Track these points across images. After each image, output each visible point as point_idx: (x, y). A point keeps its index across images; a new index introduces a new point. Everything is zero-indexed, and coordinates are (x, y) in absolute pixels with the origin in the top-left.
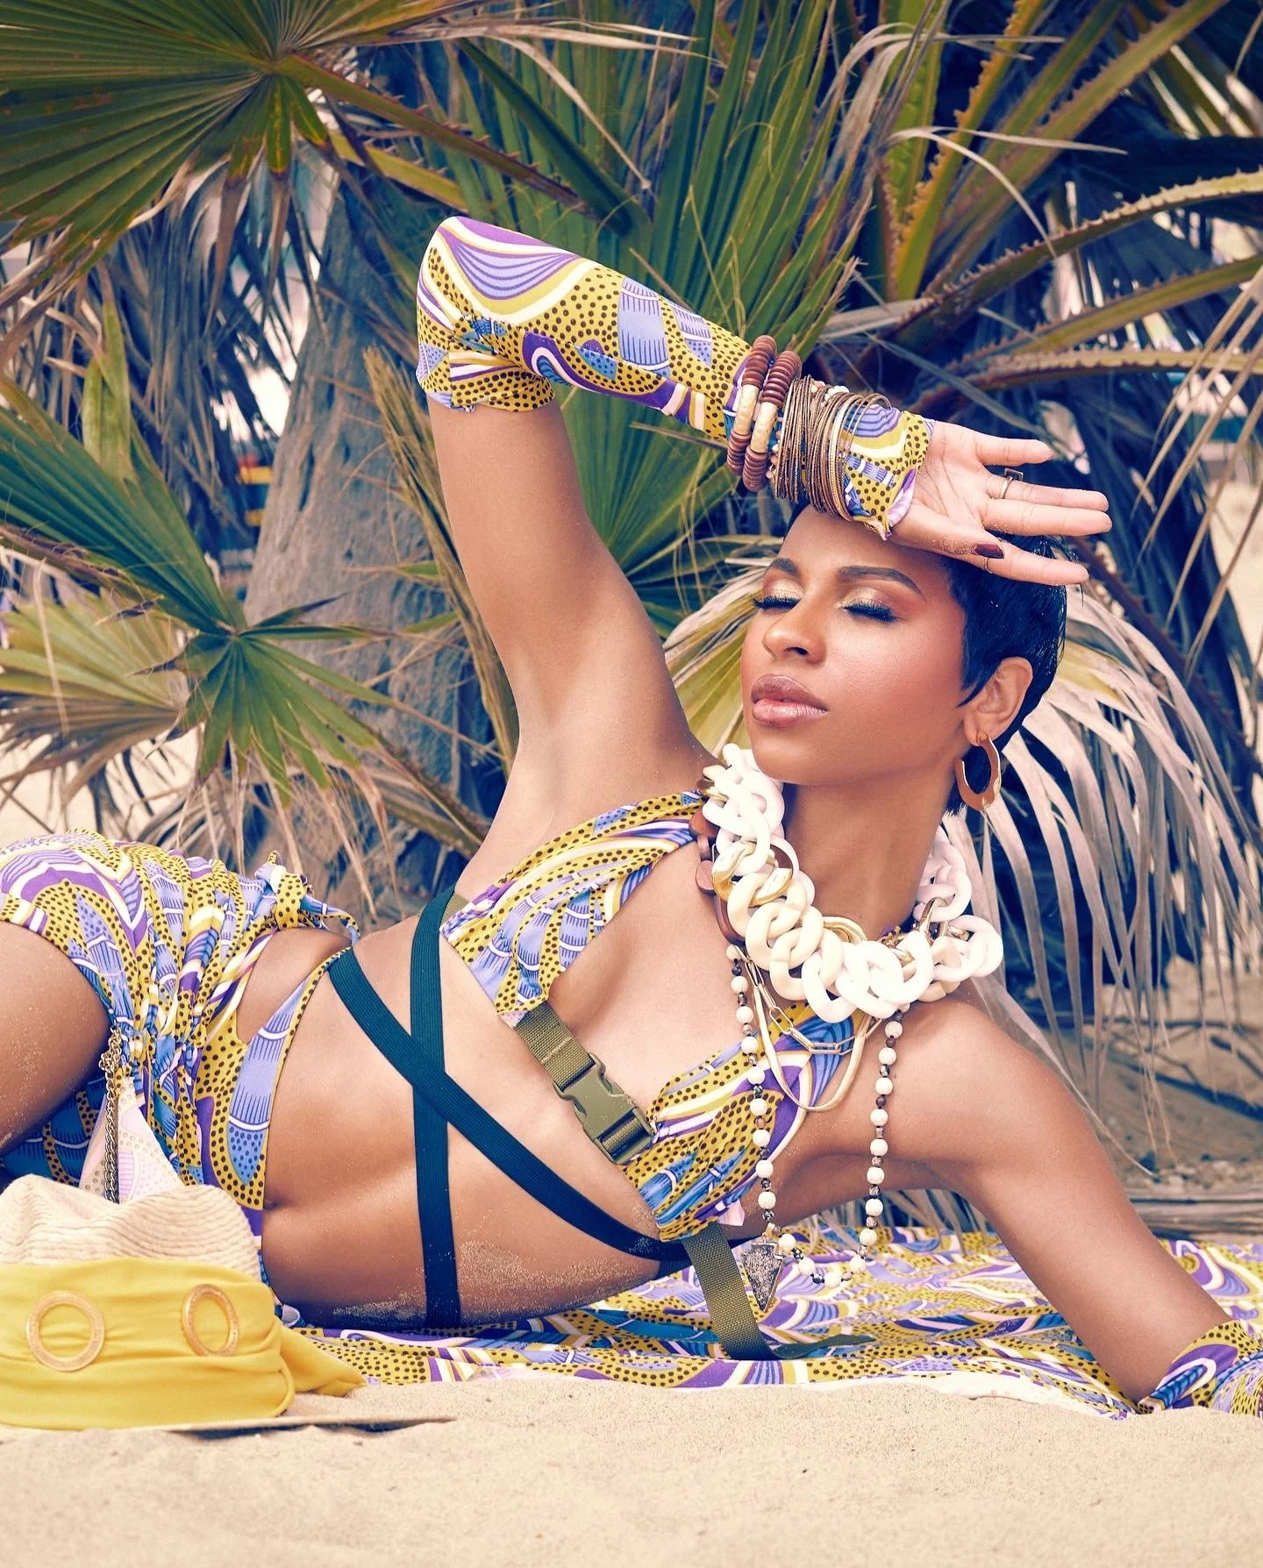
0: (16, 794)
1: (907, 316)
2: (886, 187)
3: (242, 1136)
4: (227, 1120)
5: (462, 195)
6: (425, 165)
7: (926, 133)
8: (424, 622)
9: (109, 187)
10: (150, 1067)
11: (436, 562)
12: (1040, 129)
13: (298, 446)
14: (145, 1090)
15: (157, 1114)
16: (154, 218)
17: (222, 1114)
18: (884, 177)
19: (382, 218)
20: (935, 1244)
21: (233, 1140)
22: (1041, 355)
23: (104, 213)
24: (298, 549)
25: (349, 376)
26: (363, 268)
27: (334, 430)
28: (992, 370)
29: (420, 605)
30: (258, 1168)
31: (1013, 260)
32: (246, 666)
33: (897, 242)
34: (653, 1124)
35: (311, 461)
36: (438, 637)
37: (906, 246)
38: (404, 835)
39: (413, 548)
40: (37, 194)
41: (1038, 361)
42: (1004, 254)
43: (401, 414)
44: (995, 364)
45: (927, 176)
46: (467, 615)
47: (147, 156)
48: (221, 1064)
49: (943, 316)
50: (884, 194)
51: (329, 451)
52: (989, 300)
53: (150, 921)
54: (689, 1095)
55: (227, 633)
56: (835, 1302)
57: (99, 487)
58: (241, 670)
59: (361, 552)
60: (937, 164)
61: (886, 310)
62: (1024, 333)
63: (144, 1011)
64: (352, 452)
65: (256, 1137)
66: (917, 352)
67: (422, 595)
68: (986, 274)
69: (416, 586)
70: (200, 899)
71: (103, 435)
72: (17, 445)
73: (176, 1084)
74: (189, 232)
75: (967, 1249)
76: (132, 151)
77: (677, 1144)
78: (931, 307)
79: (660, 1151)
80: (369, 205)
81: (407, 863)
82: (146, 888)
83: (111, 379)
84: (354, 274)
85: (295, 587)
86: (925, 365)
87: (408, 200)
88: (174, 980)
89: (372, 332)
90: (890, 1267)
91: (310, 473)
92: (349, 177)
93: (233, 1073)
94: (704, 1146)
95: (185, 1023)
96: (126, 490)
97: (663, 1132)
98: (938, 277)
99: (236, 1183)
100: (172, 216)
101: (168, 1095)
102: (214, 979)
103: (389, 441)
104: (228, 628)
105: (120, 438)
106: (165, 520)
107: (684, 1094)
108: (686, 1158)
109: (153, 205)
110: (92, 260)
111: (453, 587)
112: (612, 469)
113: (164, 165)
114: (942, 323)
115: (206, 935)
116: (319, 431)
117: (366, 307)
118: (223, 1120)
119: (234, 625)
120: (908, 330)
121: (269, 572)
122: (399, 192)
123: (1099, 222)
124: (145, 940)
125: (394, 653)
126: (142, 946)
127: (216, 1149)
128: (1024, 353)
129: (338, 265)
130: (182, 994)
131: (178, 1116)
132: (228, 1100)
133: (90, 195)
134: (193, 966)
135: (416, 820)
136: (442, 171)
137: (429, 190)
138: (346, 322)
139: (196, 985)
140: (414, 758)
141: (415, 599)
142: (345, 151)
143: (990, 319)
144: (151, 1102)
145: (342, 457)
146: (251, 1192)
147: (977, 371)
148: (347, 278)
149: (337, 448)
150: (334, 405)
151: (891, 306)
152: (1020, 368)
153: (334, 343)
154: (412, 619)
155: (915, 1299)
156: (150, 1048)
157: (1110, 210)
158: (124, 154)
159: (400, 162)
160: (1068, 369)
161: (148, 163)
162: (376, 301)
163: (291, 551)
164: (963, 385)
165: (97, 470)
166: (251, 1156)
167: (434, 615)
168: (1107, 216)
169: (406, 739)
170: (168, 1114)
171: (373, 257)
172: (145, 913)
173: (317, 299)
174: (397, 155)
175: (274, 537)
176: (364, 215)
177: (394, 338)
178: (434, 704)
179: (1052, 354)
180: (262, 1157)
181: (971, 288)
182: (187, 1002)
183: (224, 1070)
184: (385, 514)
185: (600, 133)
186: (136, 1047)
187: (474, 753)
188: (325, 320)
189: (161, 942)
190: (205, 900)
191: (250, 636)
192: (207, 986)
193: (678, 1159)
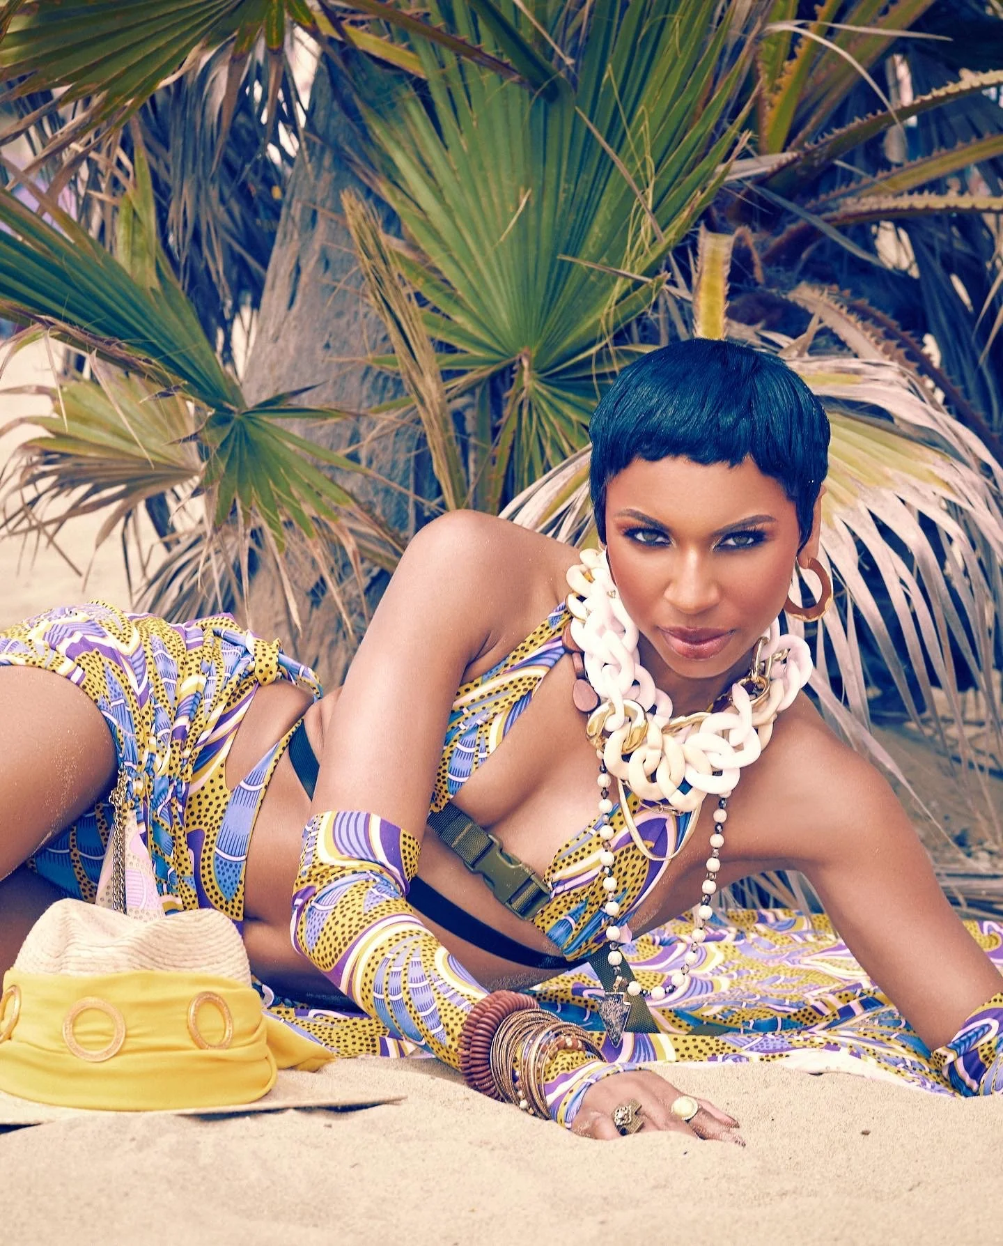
0: (57, 539)
1: (775, 167)
2: (760, 65)
3: (226, 864)
4: (213, 851)
5: (421, 64)
6: (392, 40)
7: (789, 26)
8: (385, 403)
9: (139, 62)
10: (149, 802)
11: (397, 355)
12: (881, 19)
13: (288, 256)
14: (145, 820)
15: (156, 839)
16: (174, 83)
17: (210, 845)
18: (759, 57)
19: (356, 80)
20: (792, 924)
21: (218, 867)
22: (882, 198)
23: (136, 81)
24: (287, 341)
25: (328, 204)
26: (341, 119)
27: (316, 246)
28: (842, 210)
29: (384, 387)
30: (238, 890)
31: (860, 126)
32: (247, 439)
33: (768, 108)
34: (549, 885)
35: (298, 270)
36: (398, 417)
37: (776, 111)
38: (370, 571)
39: (379, 342)
40: (81, 67)
41: (880, 203)
42: (853, 121)
43: (370, 242)
44: (845, 204)
45: (792, 56)
46: (422, 401)
47: (170, 38)
48: (211, 804)
49: (804, 167)
50: (758, 71)
51: (312, 262)
52: (841, 156)
53: (151, 690)
54: (578, 857)
55: (231, 412)
56: (710, 977)
57: (131, 294)
58: (244, 441)
59: (337, 344)
60: (800, 47)
61: (759, 161)
62: (867, 179)
63: (145, 758)
64: (331, 265)
65: (236, 866)
66: (783, 196)
67: (386, 379)
68: (839, 137)
69: (380, 373)
70: (190, 669)
71: (133, 254)
72: (66, 259)
73: (170, 812)
74: (202, 92)
75: (817, 927)
76: (156, 35)
77: (572, 896)
78: (795, 160)
79: (559, 903)
80: (346, 72)
81: (372, 593)
82: (150, 663)
83: (140, 209)
84: (334, 122)
85: (284, 370)
86: (790, 206)
87: (377, 67)
88: (168, 734)
89: (348, 169)
90: (756, 944)
91: (297, 280)
92: (330, 50)
93: (219, 814)
94: (593, 894)
95: (177, 765)
96: (152, 297)
97: (559, 889)
98: (800, 135)
99: (221, 899)
100: (190, 80)
101: (164, 822)
102: (200, 730)
103: (361, 264)
104: (232, 408)
105: (148, 255)
106: (183, 321)
107: (574, 857)
108: (580, 905)
109: (174, 73)
110: (126, 117)
111: (410, 378)
112: (541, 285)
113: (184, 44)
114: (803, 173)
115: (192, 698)
116: (304, 247)
117: (342, 149)
118: (211, 849)
119: (237, 406)
120: (778, 177)
121: (263, 357)
122: (370, 61)
123: (928, 97)
124: (147, 704)
125: (363, 429)
126: (145, 708)
127: (206, 872)
128: (868, 196)
129: (321, 115)
130: (174, 743)
131: (174, 838)
132: (215, 835)
133: (124, 68)
134: (183, 721)
135: (379, 561)
136: (404, 45)
137: (394, 60)
138: (327, 160)
139: (184, 735)
140: (378, 511)
141: (380, 382)
142: (326, 28)
143: (843, 169)
144: (150, 829)
145: (322, 270)
146: (233, 907)
147: (831, 210)
148: (328, 126)
149: (319, 260)
150: (316, 227)
151: (764, 159)
152: (865, 208)
153: (317, 177)
154: (377, 398)
155: (776, 974)
156: (149, 787)
157: (938, 88)
158: (151, 37)
159: (371, 37)
160: (902, 210)
161: (169, 44)
162: (350, 144)
163: (281, 342)
164: (818, 222)
165: (128, 279)
166: (233, 879)
167: (394, 396)
168: (935, 93)
169: (372, 493)
170: (165, 838)
171: (350, 111)
172: (148, 683)
173: (304, 145)
174: (369, 32)
175: (267, 332)
176: (341, 78)
177: (366, 175)
178: (394, 466)
179: (890, 198)
180: (241, 882)
181: (827, 146)
182: (177, 749)
183: (213, 808)
184: (356, 313)
185: (531, 23)
186: (138, 786)
187: (425, 508)
188: (310, 161)
189: (159, 705)
190: (195, 669)
191: (249, 414)
192: (194, 734)
193: (574, 907)
